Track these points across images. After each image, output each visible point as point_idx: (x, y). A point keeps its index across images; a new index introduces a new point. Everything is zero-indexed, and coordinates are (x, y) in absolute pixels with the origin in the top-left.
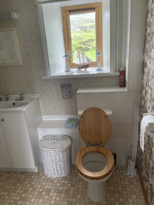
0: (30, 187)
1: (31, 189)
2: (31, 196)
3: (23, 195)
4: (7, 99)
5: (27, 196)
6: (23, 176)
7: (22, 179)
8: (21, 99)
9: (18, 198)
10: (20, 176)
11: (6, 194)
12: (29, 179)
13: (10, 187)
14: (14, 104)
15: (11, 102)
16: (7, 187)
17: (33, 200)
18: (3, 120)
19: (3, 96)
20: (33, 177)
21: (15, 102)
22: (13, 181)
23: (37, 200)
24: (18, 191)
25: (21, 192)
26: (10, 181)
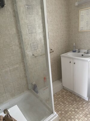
0: (81, 107)
1: (81, 108)
2: (80, 112)
3: (76, 110)
4: (79, 52)
5: (78, 111)
6: (78, 99)
7: (77, 100)
8: (88, 53)
9: (73, 110)
10: (76, 98)
11: (67, 103)
12: (81, 102)
13: (70, 101)
14: (82, 55)
15: (81, 54)
16: (68, 100)
17: (81, 116)
18: (74, 63)
19: (77, 50)
20: (84, 102)
21: (83, 54)
22: (72, 99)
23: (84, 117)
24: (74, 106)
25: (76, 107)
26: (71, 98)
